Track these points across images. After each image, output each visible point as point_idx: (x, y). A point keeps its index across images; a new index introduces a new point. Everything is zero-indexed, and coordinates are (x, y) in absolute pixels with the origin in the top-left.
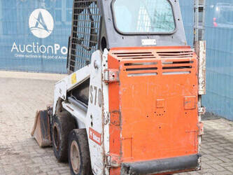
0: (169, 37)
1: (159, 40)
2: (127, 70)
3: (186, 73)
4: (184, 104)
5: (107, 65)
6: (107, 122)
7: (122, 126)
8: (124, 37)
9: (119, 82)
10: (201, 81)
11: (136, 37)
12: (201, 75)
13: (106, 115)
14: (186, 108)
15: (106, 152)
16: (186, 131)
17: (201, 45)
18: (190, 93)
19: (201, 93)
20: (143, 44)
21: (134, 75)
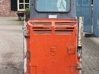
0: (65, 14)
1: (59, 16)
2: (34, 31)
3: (69, 34)
4: (68, 51)
5: (26, 28)
6: (26, 57)
7: (31, 60)
8: (39, 14)
9: (29, 37)
10: (80, 39)
11: (46, 14)
12: (80, 36)
13: (25, 53)
14: (69, 53)
15: (25, 72)
16: (69, 66)
17: (80, 19)
18: (72, 45)
19: (80, 45)
20: (49, 18)
21: (38, 34)
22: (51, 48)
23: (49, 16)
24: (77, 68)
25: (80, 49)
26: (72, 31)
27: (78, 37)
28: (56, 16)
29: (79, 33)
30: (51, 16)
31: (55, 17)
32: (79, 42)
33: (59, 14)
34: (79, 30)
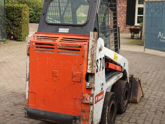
0: (80, 28)
8: (49, 26)
10: (89, 62)
12: (89, 58)
13: (28, 75)
14: (74, 80)
16: (74, 97)
17: (91, 35)
18: (77, 70)
19: (89, 71)
20: (59, 32)
21: (40, 52)
22: (53, 72)
23: (60, 29)
24: (84, 102)
25: (92, 77)
26: (79, 50)
27: (88, 60)
28: (68, 29)
29: (89, 55)
30: (61, 30)
31: (66, 30)
32: (89, 67)
33: (71, 27)
34: (89, 49)
